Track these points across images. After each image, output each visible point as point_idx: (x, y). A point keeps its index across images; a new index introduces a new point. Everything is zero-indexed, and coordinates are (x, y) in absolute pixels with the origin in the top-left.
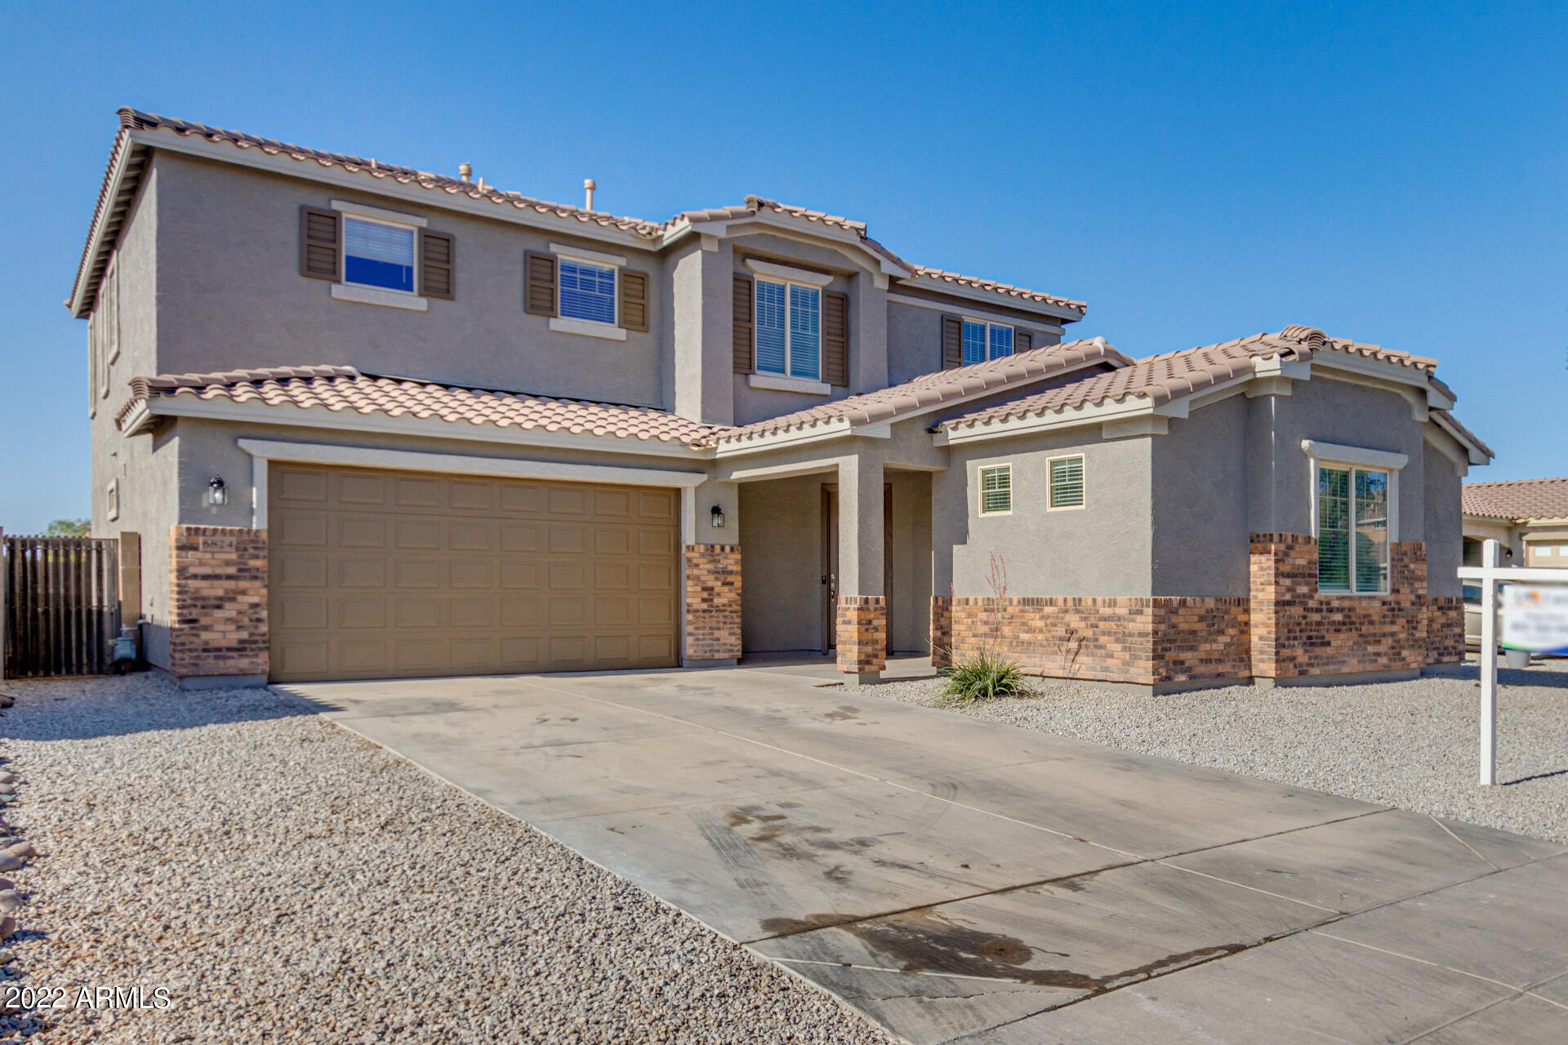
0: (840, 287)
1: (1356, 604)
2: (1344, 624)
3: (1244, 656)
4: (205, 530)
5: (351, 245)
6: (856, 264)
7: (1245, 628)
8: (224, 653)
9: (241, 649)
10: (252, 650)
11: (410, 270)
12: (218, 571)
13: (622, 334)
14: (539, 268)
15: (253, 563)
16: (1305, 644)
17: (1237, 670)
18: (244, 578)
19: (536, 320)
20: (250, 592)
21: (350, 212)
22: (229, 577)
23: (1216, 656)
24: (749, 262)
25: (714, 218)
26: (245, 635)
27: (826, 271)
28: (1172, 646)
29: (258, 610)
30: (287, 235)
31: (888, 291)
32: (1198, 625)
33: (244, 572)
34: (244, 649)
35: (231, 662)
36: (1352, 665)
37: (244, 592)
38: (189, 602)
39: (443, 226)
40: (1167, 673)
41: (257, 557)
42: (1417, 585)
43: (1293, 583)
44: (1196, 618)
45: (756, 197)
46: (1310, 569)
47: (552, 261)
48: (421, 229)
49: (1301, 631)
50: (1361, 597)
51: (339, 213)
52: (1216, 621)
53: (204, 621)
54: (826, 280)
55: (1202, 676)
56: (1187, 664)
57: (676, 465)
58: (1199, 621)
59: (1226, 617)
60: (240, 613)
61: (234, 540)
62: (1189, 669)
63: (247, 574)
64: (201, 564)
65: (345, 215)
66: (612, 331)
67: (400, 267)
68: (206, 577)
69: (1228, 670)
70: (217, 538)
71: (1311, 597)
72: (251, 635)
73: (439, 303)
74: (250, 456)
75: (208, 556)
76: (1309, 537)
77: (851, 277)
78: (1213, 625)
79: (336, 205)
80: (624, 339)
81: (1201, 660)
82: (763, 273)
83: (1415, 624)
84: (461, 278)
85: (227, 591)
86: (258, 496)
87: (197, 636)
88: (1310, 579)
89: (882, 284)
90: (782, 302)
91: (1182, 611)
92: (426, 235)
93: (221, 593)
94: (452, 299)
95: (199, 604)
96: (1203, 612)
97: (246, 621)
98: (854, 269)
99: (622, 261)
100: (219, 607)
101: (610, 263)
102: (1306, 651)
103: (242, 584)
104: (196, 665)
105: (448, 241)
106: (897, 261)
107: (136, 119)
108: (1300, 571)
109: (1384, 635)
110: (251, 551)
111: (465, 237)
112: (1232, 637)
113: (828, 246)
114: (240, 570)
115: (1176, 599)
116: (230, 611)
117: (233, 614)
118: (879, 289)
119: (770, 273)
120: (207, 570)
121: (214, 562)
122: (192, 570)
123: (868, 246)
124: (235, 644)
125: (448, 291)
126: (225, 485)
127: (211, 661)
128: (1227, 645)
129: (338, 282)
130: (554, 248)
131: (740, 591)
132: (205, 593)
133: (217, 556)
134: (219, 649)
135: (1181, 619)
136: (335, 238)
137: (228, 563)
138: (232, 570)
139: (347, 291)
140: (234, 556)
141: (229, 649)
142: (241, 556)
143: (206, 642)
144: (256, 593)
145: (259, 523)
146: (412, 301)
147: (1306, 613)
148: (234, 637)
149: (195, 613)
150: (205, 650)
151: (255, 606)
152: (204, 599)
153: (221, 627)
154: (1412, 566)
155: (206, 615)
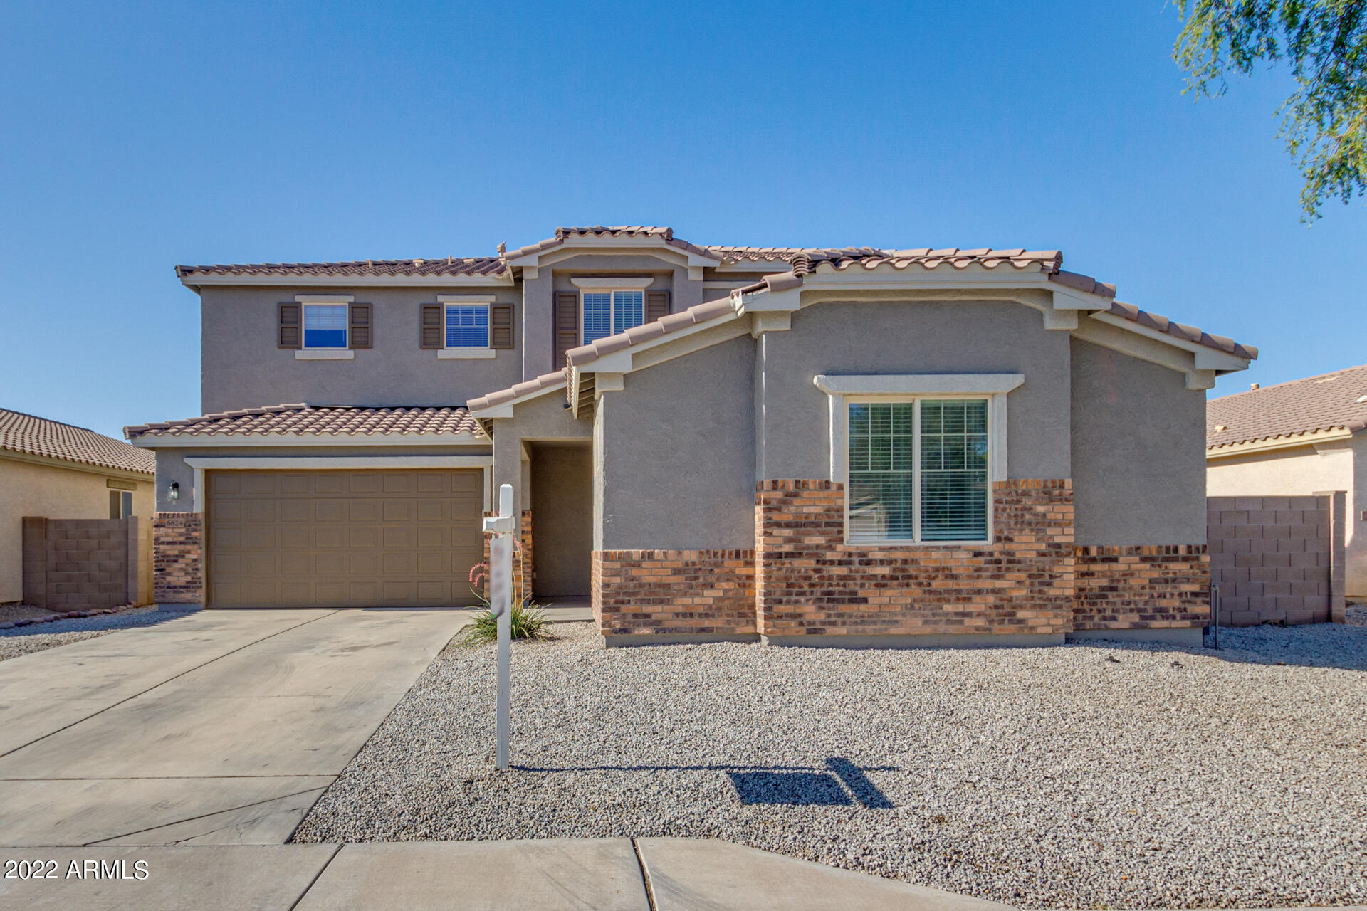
0: (661, 285)
1: (919, 555)
2: (893, 578)
3: (746, 610)
4: (168, 515)
5: (309, 322)
6: (671, 264)
7: (747, 582)
8: (178, 589)
9: (187, 587)
10: (193, 588)
11: (345, 331)
12: (175, 539)
13: (492, 353)
14: (430, 314)
15: (195, 534)
16: (820, 600)
17: (733, 625)
18: (189, 543)
19: (428, 353)
20: (192, 552)
21: (305, 301)
22: (181, 543)
23: (701, 610)
24: (574, 281)
25: (525, 253)
26: (189, 579)
27: (648, 275)
28: (632, 599)
29: (196, 563)
30: (271, 322)
31: (704, 280)
32: (672, 578)
33: (190, 540)
34: (189, 587)
35: (182, 595)
36: (914, 625)
37: (189, 552)
38: (160, 558)
39: (363, 298)
40: (623, 625)
41: (196, 530)
42: (1050, 531)
43: (797, 533)
44: (669, 572)
45: (560, 228)
46: (829, 516)
47: (439, 307)
48: (350, 303)
49: (812, 585)
50: (927, 548)
51: (300, 303)
52: (700, 573)
53: (168, 570)
54: (648, 282)
55: (677, 630)
56: (654, 617)
57: (477, 451)
58: (675, 574)
59: (716, 570)
60: (187, 565)
61: (183, 520)
62: (658, 622)
63: (190, 541)
64: (167, 535)
65: (303, 304)
66: (487, 353)
67: (341, 331)
68: (169, 543)
69: (719, 625)
70: (175, 519)
71: (831, 548)
72: (193, 578)
73: (362, 352)
74: (192, 468)
75: (170, 530)
76: (828, 482)
77: (670, 275)
78: (696, 578)
79: (298, 299)
80: (494, 357)
81: (677, 614)
82: (586, 287)
83: (1047, 578)
84: (378, 332)
85: (180, 551)
86: (197, 492)
87: (164, 578)
88: (829, 529)
89: (697, 276)
90: (607, 307)
91: (646, 564)
92: (353, 307)
93: (176, 553)
94: (371, 348)
95: (165, 559)
96: (680, 565)
97: (190, 570)
98: (670, 268)
99: (492, 299)
100: (176, 561)
101: (485, 302)
102: (821, 608)
103: (188, 547)
104: (162, 596)
105: (367, 308)
106: (705, 253)
107: (182, 270)
108: (812, 519)
109: (979, 592)
110: (193, 526)
111: (378, 301)
112: (725, 591)
113: (641, 254)
114: (187, 538)
115: (636, 553)
116: (181, 564)
117: (183, 566)
118: (695, 281)
119: (593, 286)
120: (169, 539)
121: (173, 534)
122: (162, 539)
123: (675, 246)
124: (184, 584)
125: (367, 343)
126: (180, 488)
127: (172, 594)
128: (716, 599)
129: (300, 348)
130: (440, 299)
131: (530, 547)
132: (169, 553)
133: (175, 530)
134: (175, 587)
135: (645, 572)
136: (297, 320)
137: (181, 534)
138: (182, 539)
139: (305, 354)
140: (184, 530)
141: (181, 587)
142: (187, 530)
143: (169, 583)
144: (197, 553)
145: (198, 508)
146: (346, 353)
147: (819, 566)
148: (184, 579)
149: (163, 565)
150: (168, 587)
151: (195, 560)
152: (168, 556)
153: (176, 574)
154: (1040, 509)
155: (169, 566)
